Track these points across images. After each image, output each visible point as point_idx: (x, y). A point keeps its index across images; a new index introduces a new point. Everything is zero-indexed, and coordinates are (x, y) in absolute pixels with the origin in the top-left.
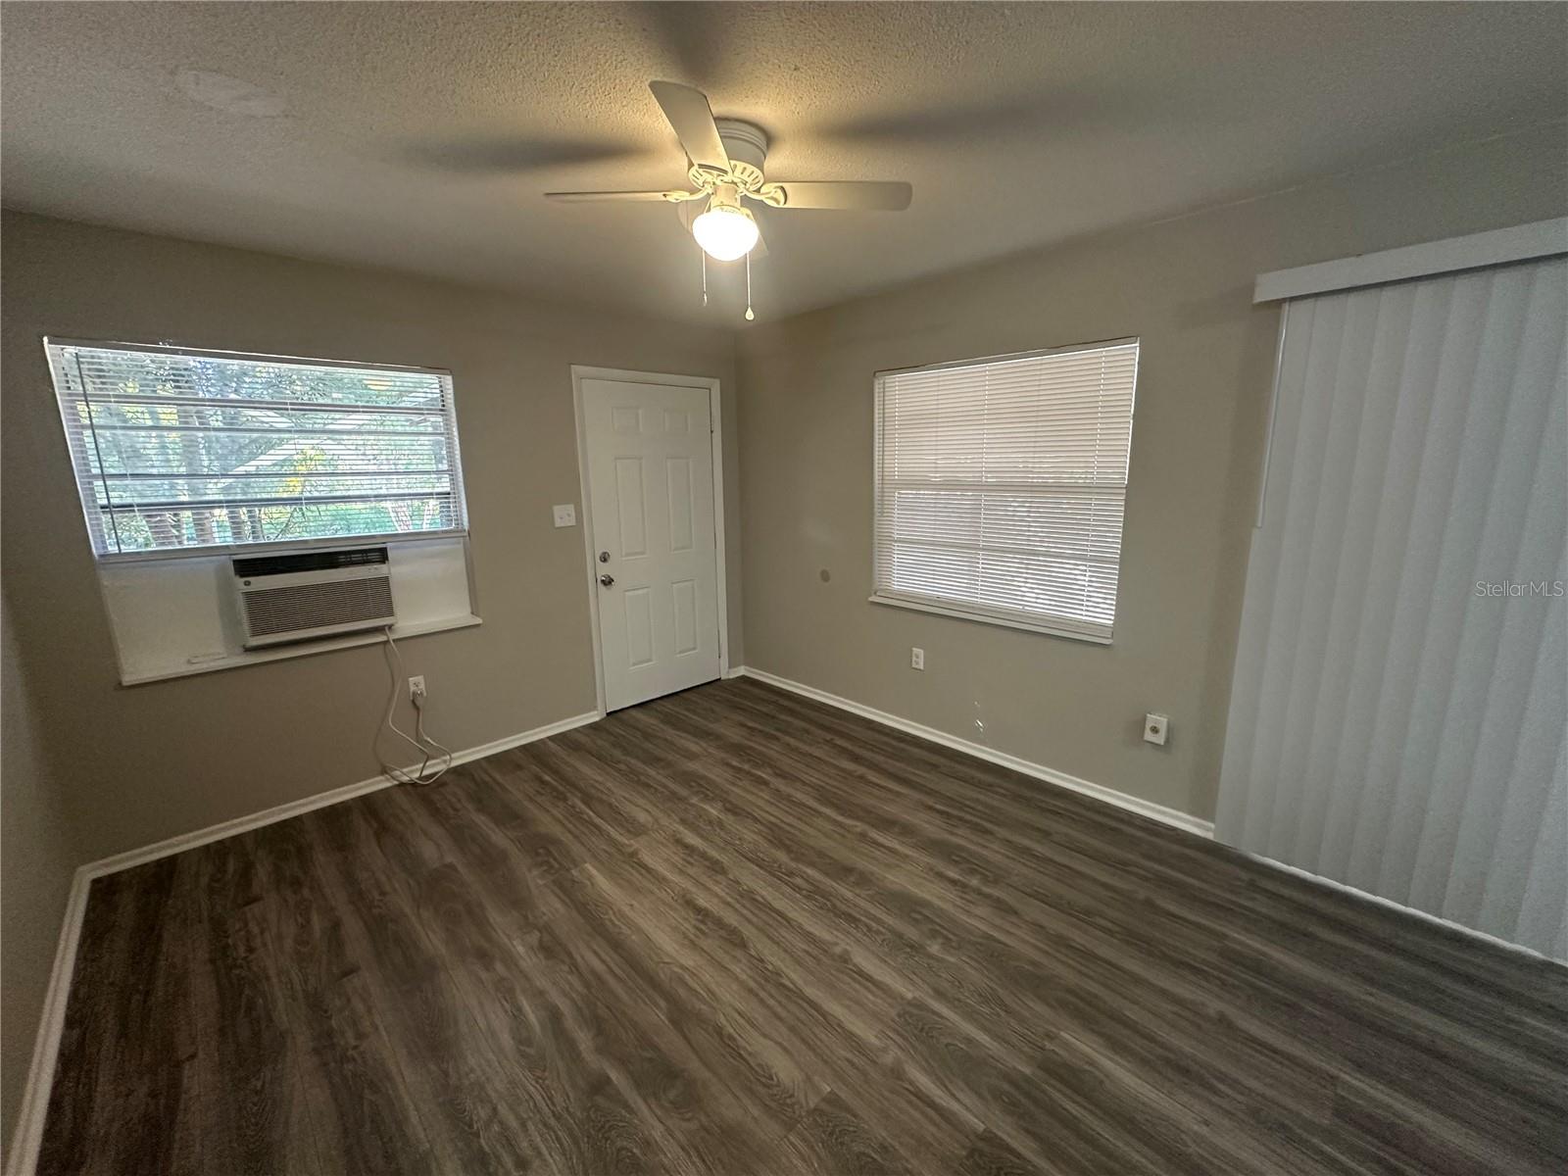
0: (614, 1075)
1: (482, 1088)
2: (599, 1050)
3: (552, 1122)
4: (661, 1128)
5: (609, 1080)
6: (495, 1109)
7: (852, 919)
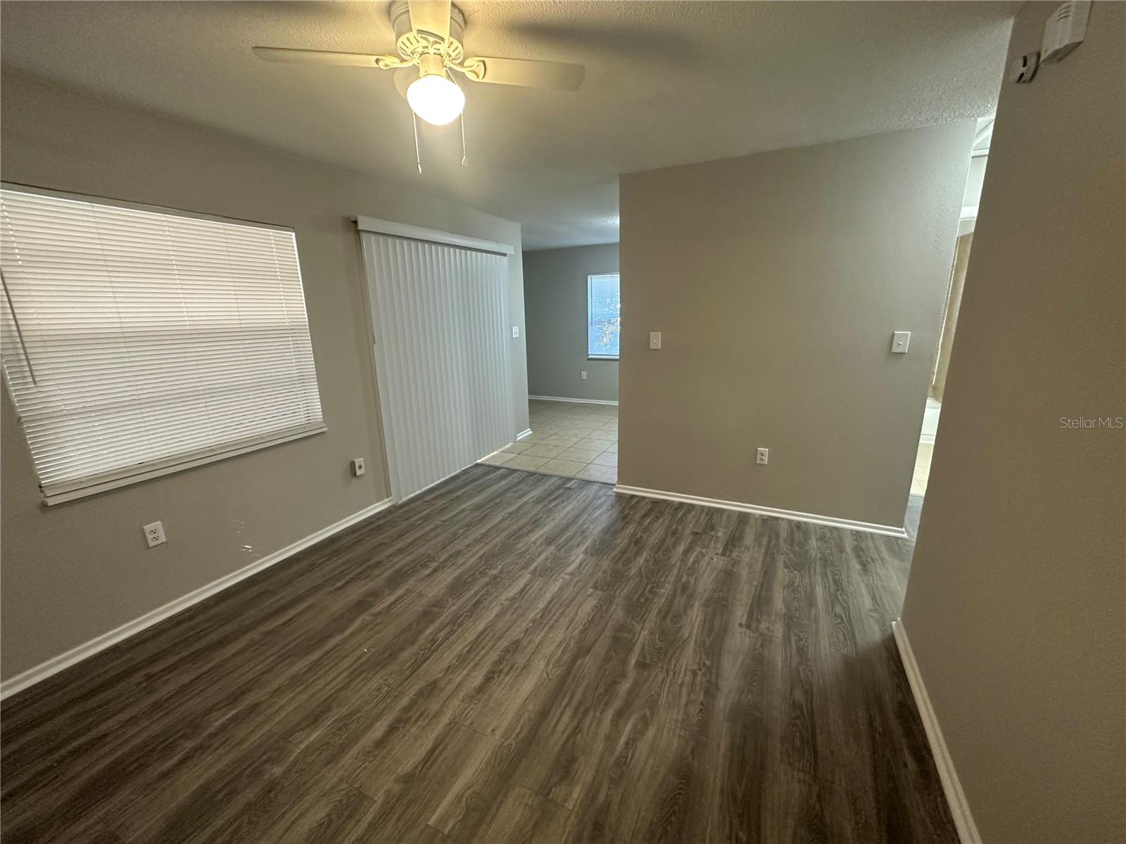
0: (633, 661)
2: (624, 675)
5: (637, 663)
6: (686, 705)
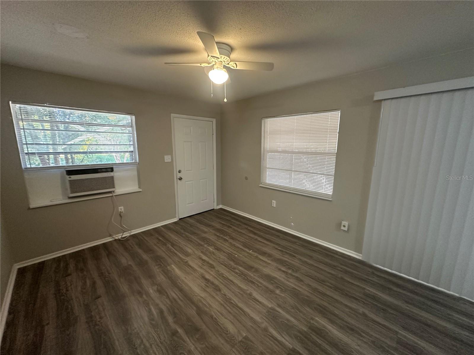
0: (180, 330)
1: (138, 334)
2: (175, 322)
3: (160, 345)
4: (193, 346)
5: (178, 332)
6: (142, 340)
7: (253, 283)
